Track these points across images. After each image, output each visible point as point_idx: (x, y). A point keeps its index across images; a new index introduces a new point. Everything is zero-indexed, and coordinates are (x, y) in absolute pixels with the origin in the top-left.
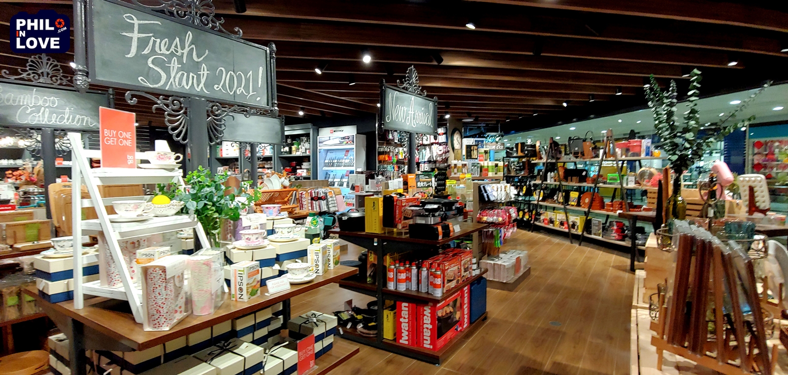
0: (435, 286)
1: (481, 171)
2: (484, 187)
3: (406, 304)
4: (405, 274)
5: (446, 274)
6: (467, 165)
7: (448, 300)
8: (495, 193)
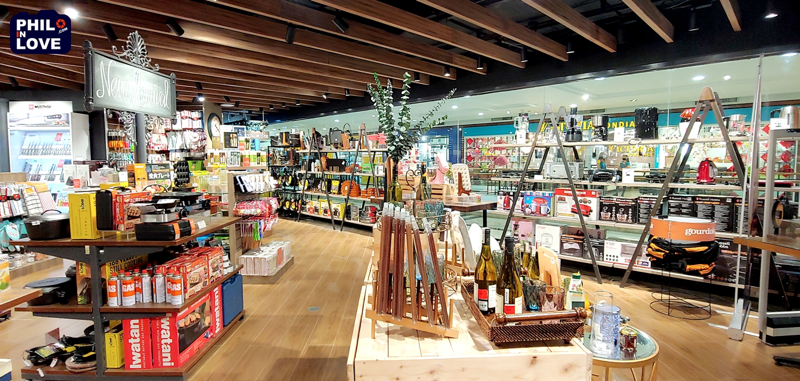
0: (174, 293)
1: (242, 161)
2: (240, 178)
3: (137, 321)
4: (133, 284)
5: (188, 278)
6: (226, 154)
7: (192, 306)
8: (253, 184)
